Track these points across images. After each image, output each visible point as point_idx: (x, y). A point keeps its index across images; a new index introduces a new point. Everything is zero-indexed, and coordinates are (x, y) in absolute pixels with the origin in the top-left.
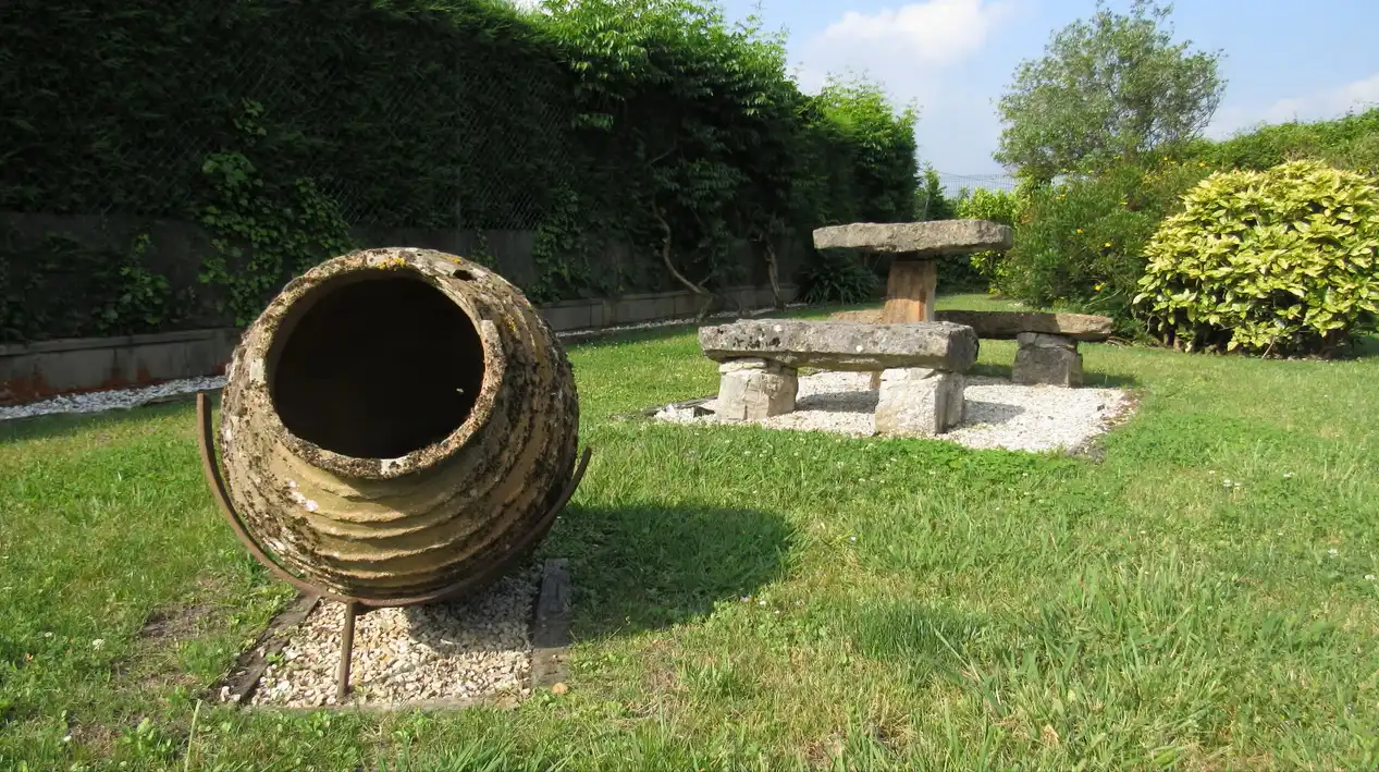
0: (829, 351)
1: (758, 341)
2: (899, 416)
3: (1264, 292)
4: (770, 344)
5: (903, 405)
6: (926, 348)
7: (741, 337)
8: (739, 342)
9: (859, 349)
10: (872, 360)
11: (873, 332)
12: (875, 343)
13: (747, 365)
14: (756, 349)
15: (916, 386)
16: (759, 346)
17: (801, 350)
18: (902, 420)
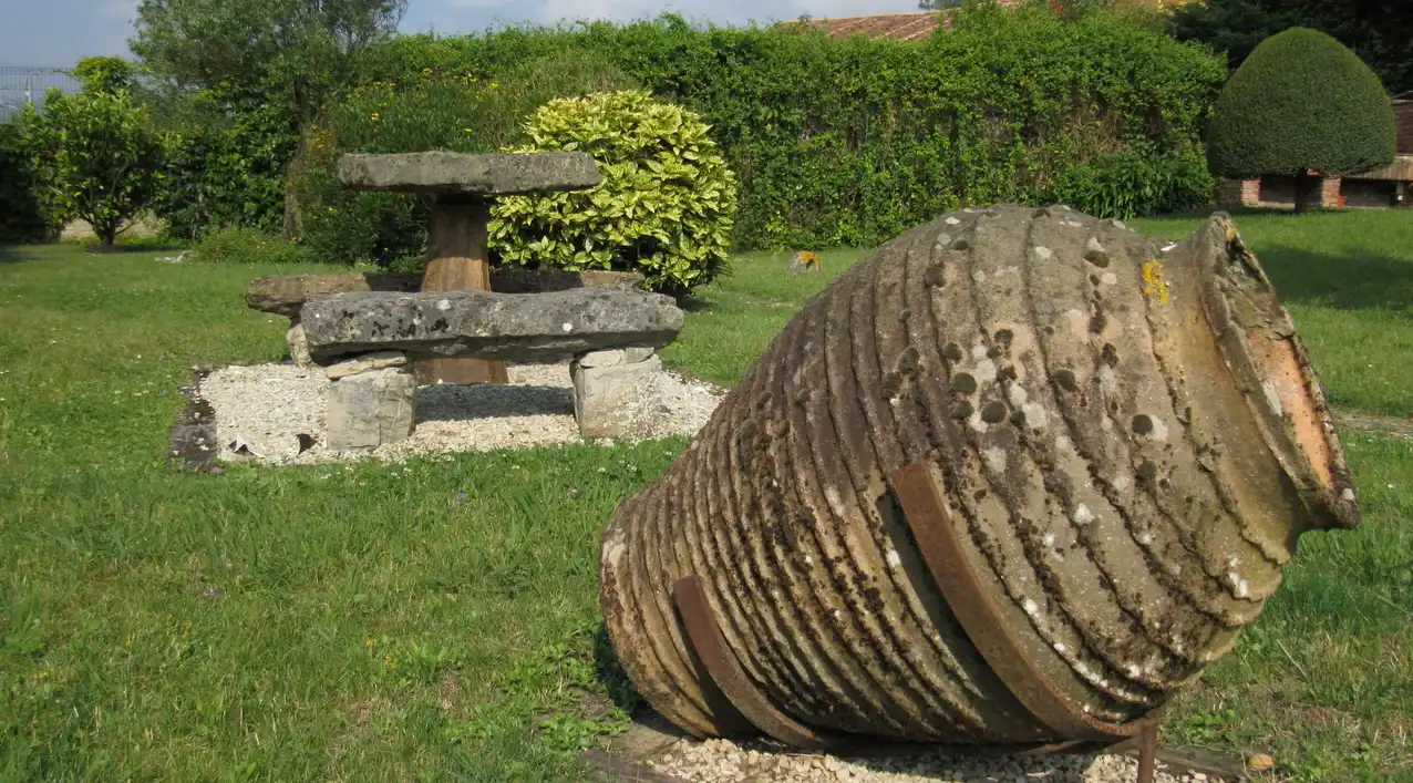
0: (524, 333)
1: (413, 326)
2: (617, 413)
3: (628, 238)
4: (433, 329)
5: (620, 398)
6: (657, 322)
7: (384, 320)
8: (380, 328)
9: (567, 327)
10: (581, 341)
11: (586, 304)
12: (591, 319)
13: (379, 362)
14: (410, 338)
15: (636, 371)
16: (413, 334)
17: (484, 335)
18: (625, 417)
